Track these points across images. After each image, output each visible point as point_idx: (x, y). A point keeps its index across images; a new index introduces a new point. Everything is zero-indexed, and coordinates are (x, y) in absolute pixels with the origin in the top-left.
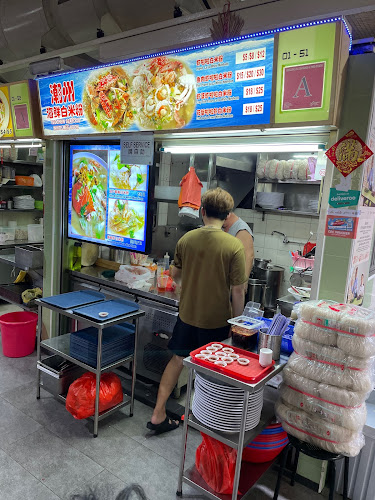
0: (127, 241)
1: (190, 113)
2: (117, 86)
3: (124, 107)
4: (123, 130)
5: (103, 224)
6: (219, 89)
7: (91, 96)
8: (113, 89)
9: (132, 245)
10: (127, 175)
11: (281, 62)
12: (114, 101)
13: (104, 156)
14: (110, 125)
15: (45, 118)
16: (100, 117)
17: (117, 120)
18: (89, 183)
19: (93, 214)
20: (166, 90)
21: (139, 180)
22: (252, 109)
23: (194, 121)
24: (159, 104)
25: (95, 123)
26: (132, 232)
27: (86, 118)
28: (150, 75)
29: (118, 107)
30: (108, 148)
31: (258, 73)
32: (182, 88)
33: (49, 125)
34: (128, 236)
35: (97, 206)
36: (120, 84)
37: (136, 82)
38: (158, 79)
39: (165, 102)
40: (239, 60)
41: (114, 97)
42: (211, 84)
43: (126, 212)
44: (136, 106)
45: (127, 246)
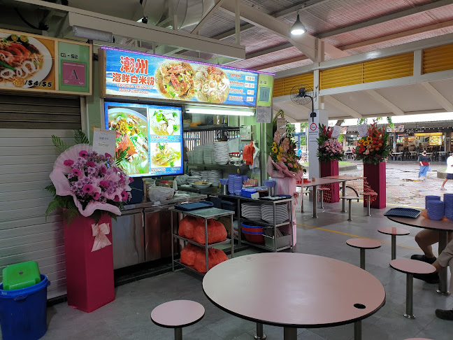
2: (185, 73)
3: (189, 86)
4: (186, 99)
5: (146, 162)
7: (163, 75)
8: (182, 74)
12: (181, 82)
14: (177, 95)
16: (169, 89)
17: (183, 93)
19: (135, 155)
20: (215, 83)
22: (250, 100)
23: (228, 100)
24: (211, 89)
25: (165, 92)
27: (156, 87)
28: (206, 73)
29: (185, 86)
32: (223, 84)
36: (187, 72)
37: (198, 75)
38: (211, 77)
39: (214, 89)
41: (182, 79)
44: (197, 87)
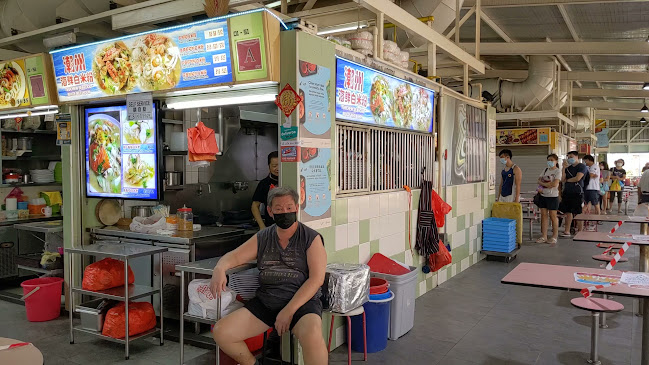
0: (141, 191)
1: (178, 76)
2: (120, 57)
3: (127, 73)
4: (128, 92)
5: (119, 178)
6: (196, 57)
7: (100, 66)
8: (117, 59)
9: (146, 195)
10: (137, 131)
11: (233, 38)
12: (119, 69)
13: (116, 115)
14: (117, 88)
15: (60, 86)
16: (108, 82)
17: (123, 84)
18: (104, 142)
19: (110, 170)
20: (159, 59)
21: (148, 134)
22: (221, 72)
23: (182, 82)
24: (155, 70)
25: (104, 88)
26: (144, 183)
27: (95, 84)
28: (145, 48)
29: (123, 74)
30: (119, 109)
31: (221, 45)
32: (170, 57)
33: (64, 92)
34: (142, 187)
35: (113, 162)
36: (122, 55)
37: (135, 53)
38: (152, 51)
39: (159, 68)
40: (207, 36)
41: (118, 65)
42: (190, 53)
43: (138, 164)
44: (137, 72)
45: (142, 196)
